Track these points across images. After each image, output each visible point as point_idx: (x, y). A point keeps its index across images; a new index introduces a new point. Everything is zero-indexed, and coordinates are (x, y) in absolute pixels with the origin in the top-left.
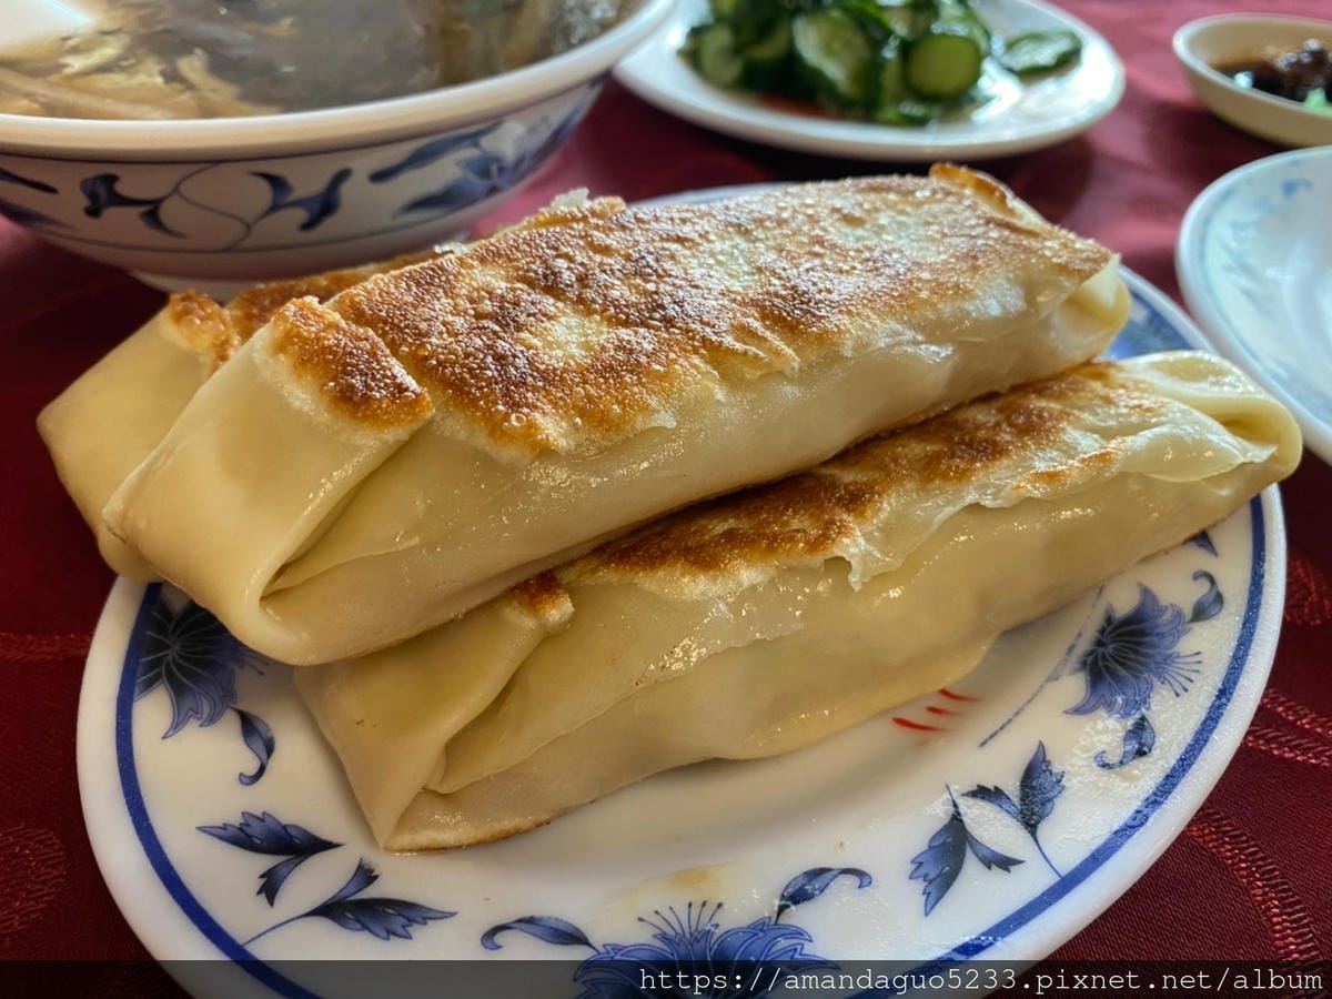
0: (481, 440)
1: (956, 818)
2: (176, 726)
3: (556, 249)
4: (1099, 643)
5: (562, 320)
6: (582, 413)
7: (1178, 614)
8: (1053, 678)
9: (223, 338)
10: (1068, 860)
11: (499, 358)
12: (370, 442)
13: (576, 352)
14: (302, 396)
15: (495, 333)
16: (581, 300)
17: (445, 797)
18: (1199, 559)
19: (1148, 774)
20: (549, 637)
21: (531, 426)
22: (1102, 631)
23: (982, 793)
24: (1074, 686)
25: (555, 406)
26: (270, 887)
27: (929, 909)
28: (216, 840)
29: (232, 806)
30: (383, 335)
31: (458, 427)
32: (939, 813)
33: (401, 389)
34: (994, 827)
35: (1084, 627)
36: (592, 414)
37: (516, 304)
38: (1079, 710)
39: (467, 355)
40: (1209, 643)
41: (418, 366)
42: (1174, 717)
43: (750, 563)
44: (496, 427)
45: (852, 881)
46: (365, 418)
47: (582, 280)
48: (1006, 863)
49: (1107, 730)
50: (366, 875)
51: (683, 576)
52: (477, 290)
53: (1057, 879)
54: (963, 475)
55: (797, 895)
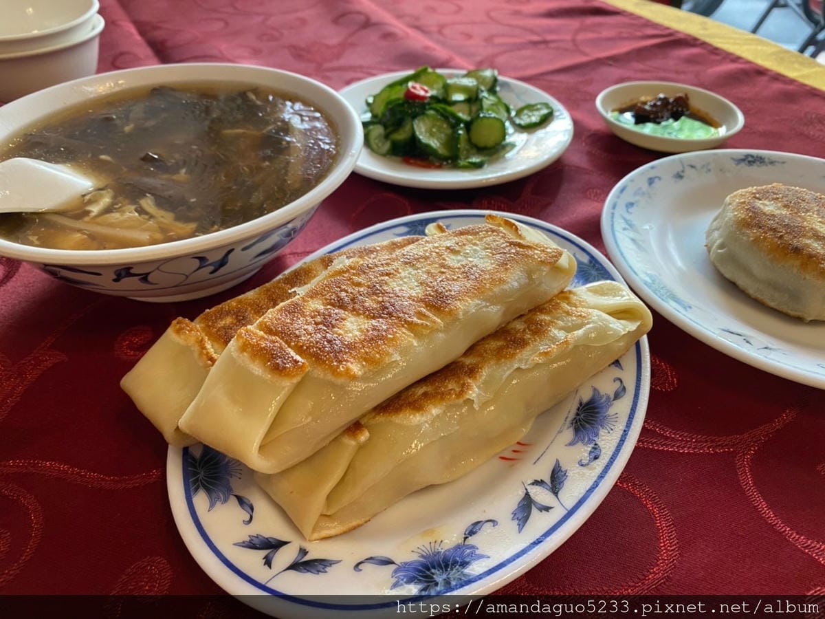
0: (330, 377)
1: (527, 494)
2: (212, 505)
3: (340, 287)
4: (577, 414)
5: (349, 319)
6: (365, 359)
7: (608, 398)
8: (560, 432)
9: (200, 338)
10: (570, 505)
11: (329, 341)
12: (287, 384)
13: (358, 333)
14: (257, 369)
15: (325, 330)
16: (354, 310)
17: (330, 516)
18: (616, 372)
19: (599, 466)
20: (361, 447)
21: (348, 369)
22: (578, 409)
23: (536, 483)
24: (569, 434)
25: (354, 358)
26: (268, 562)
27: (520, 531)
28: (242, 548)
29: (245, 533)
30: (282, 338)
31: (319, 373)
32: (521, 493)
33: (297, 362)
34: (541, 496)
35: (571, 408)
36: (368, 360)
37: (330, 316)
38: (571, 444)
39: (317, 342)
40: (621, 408)
41: (300, 350)
42: (607, 440)
43: (435, 407)
44: (334, 371)
45: (491, 524)
46: (285, 375)
47: (353, 300)
48: (547, 509)
49: (583, 451)
50: (303, 552)
51: (410, 415)
52: (313, 311)
53: (567, 512)
54: (513, 356)
55: (471, 532)
